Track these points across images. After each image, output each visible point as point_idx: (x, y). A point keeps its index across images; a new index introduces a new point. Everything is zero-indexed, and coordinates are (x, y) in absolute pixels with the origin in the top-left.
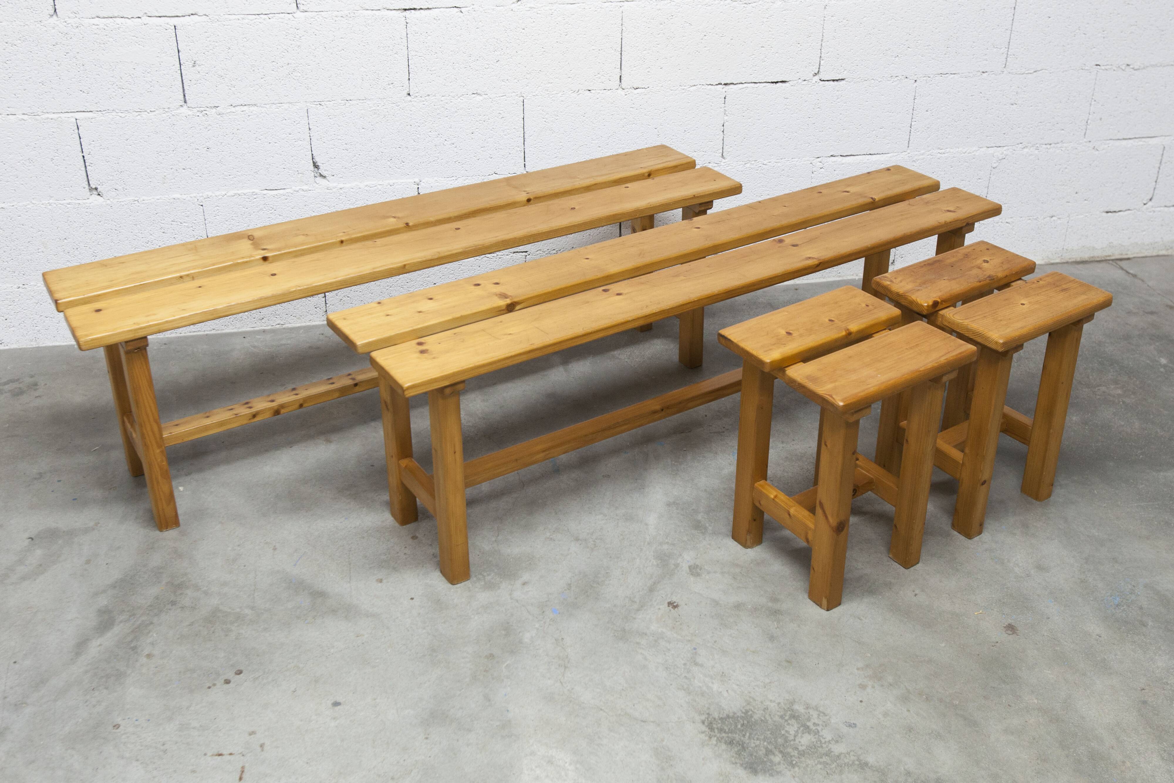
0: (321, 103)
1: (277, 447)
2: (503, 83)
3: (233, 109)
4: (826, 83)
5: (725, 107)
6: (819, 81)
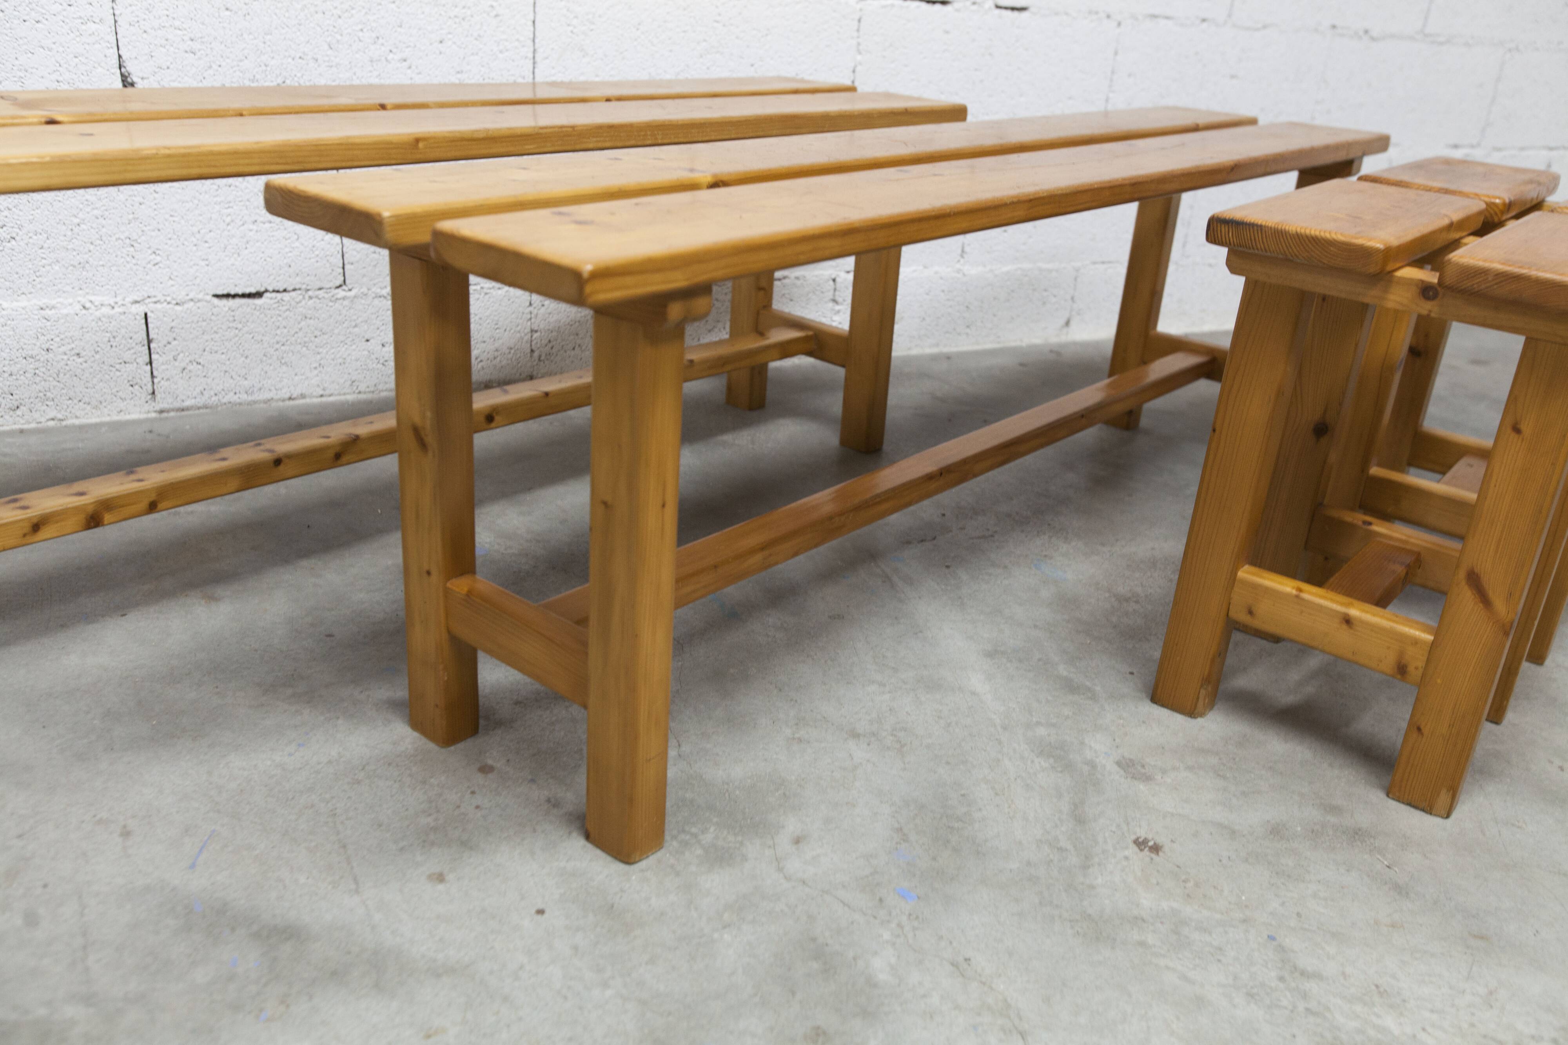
4: (1004, 12)
5: (858, 37)
6: (993, 7)
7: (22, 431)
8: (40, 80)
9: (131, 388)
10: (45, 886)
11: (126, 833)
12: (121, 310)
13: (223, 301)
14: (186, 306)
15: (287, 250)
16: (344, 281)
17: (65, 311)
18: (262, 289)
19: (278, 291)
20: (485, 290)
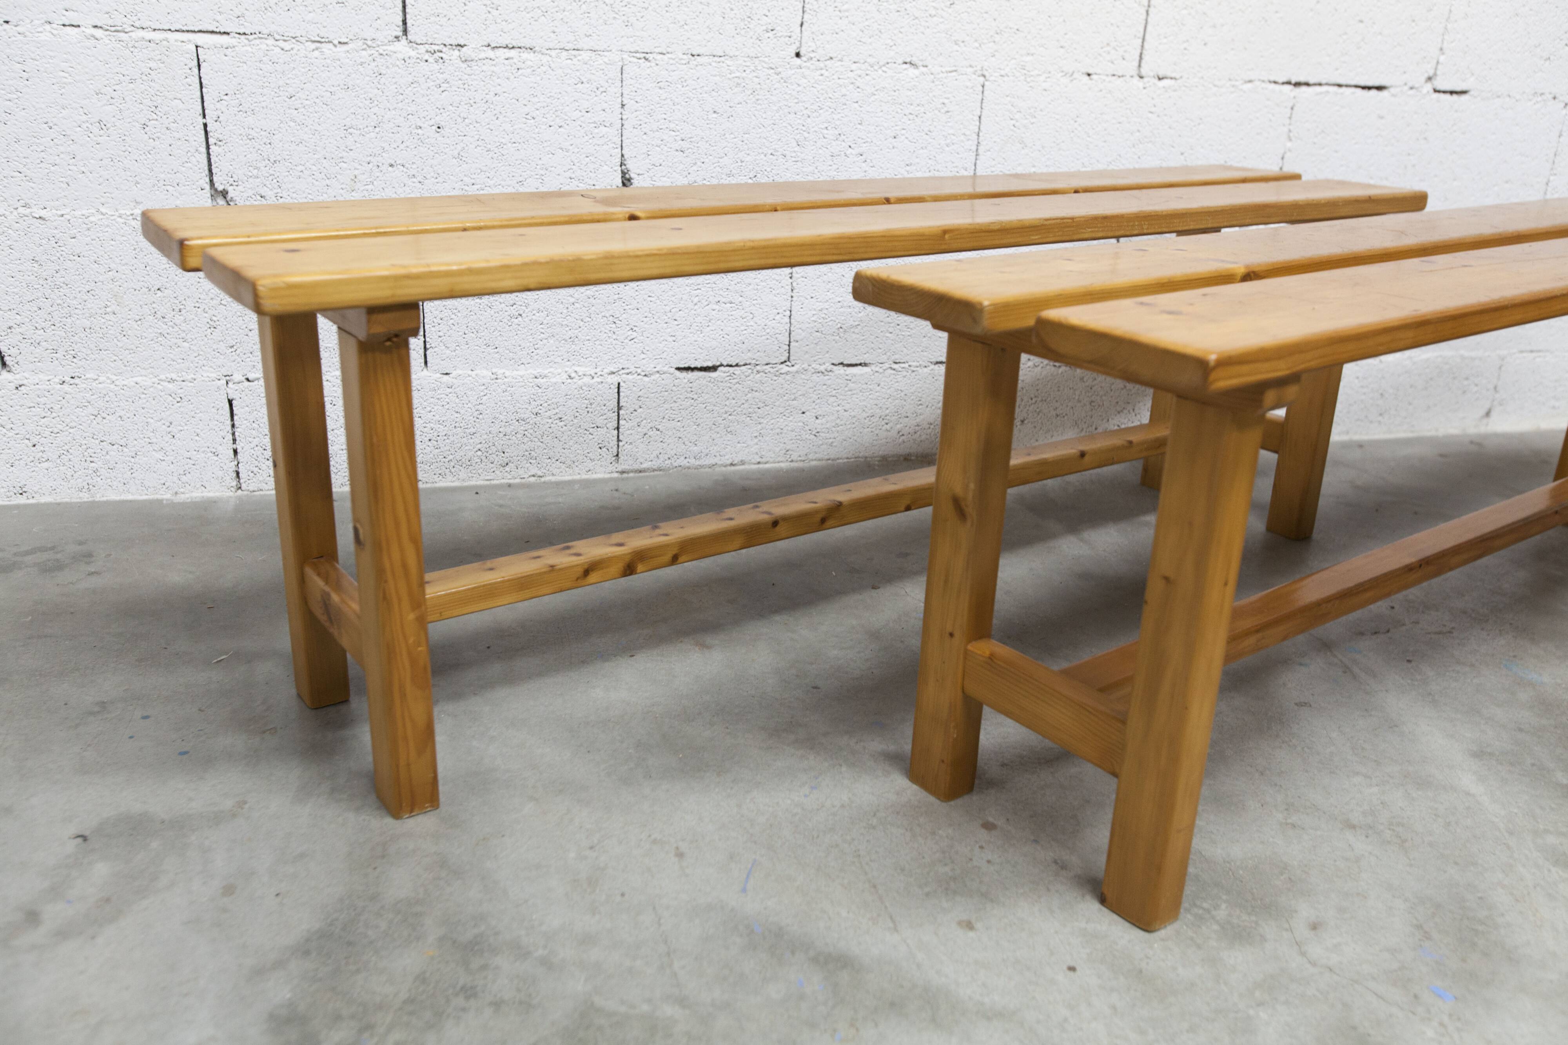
0: (647, 56)
1: (604, 656)
2: (956, 47)
3: (490, 53)
4: (1442, 95)
5: (1290, 124)
6: (1432, 91)
7: (510, 485)
8: (557, 177)
9: (600, 450)
10: (623, 895)
11: (680, 855)
12: (599, 380)
13: (684, 374)
14: (653, 377)
15: (743, 328)
16: (789, 358)
17: (554, 380)
18: (718, 363)
19: (731, 366)
20: (912, 368)
